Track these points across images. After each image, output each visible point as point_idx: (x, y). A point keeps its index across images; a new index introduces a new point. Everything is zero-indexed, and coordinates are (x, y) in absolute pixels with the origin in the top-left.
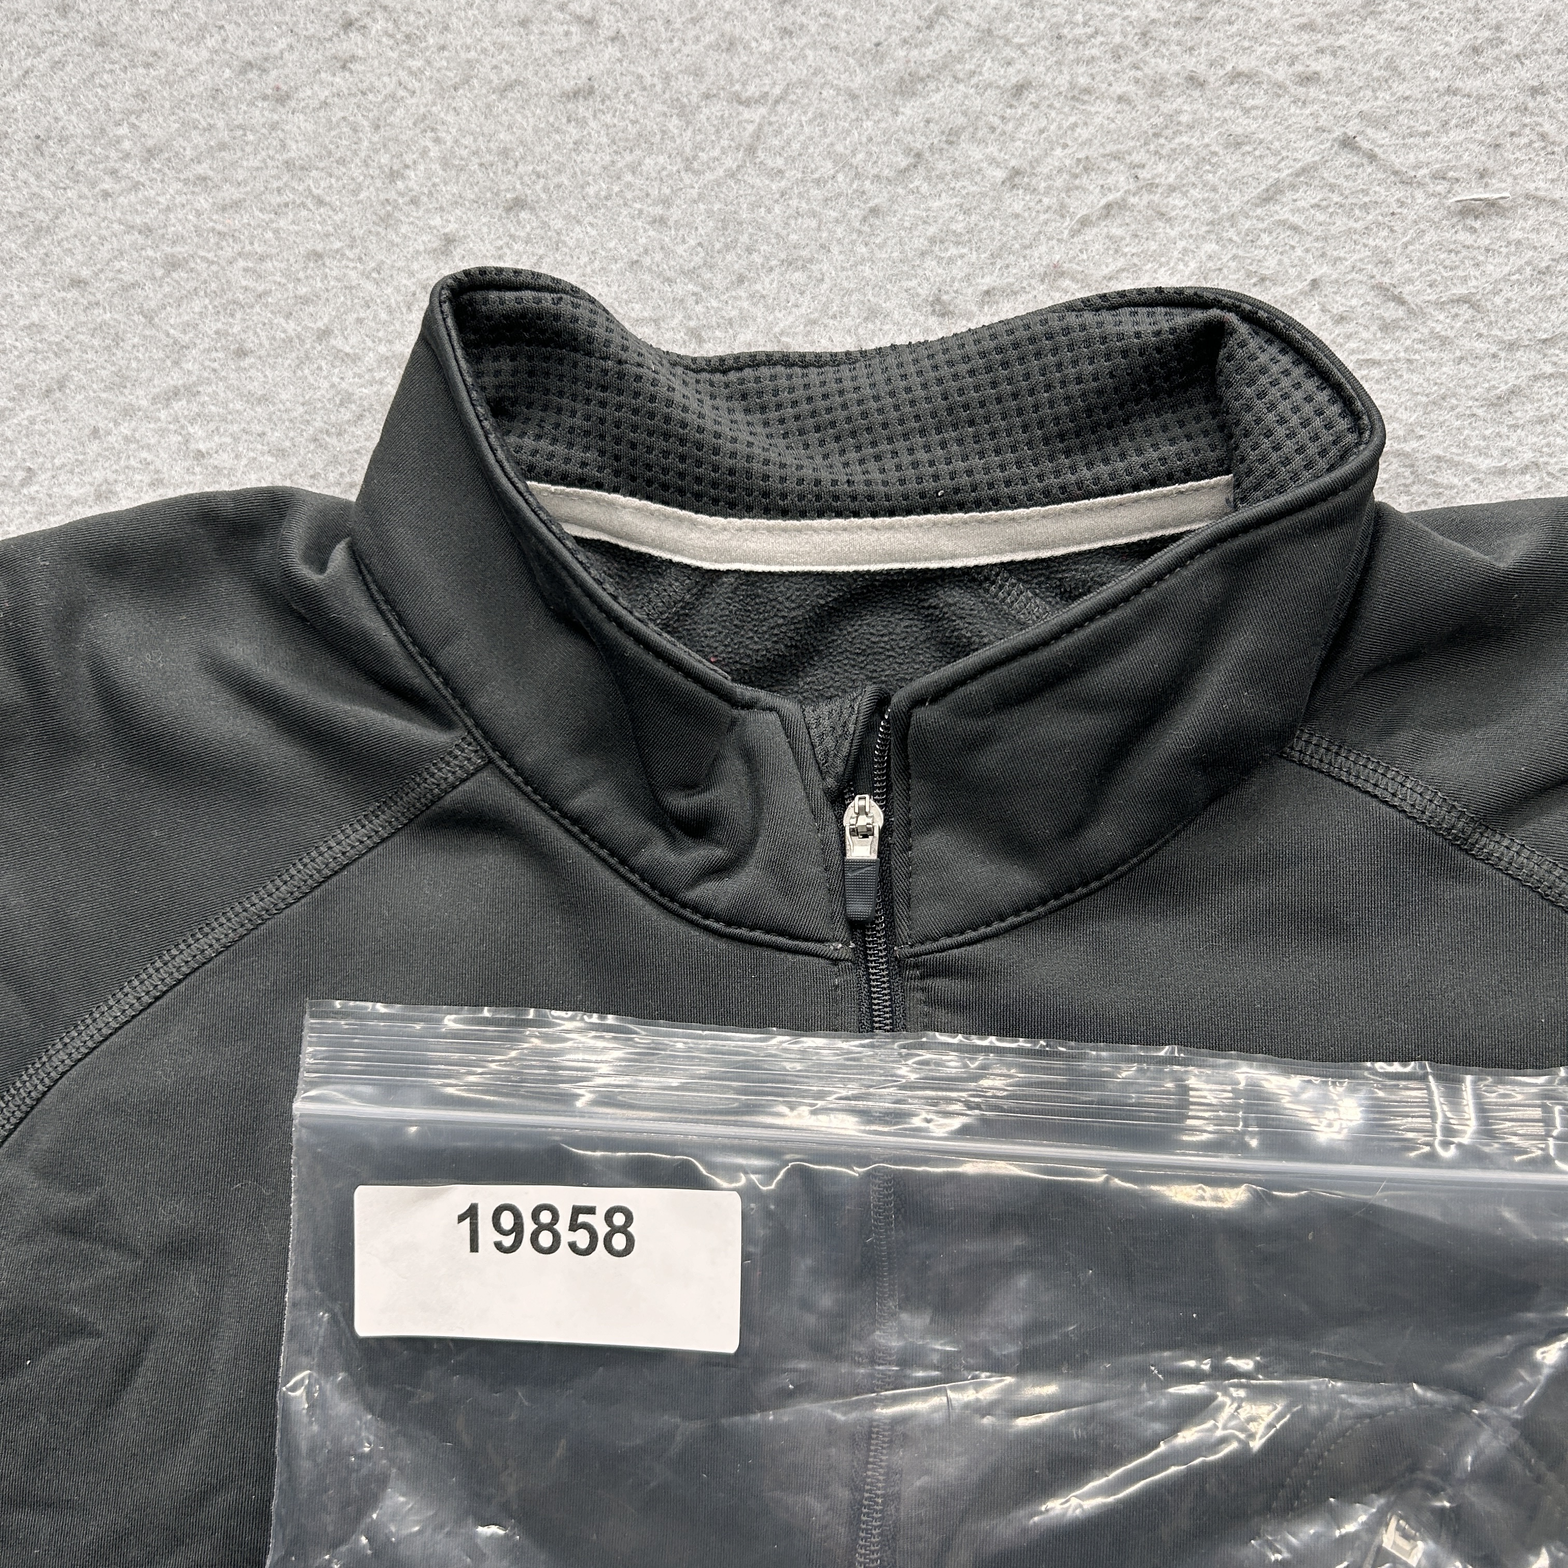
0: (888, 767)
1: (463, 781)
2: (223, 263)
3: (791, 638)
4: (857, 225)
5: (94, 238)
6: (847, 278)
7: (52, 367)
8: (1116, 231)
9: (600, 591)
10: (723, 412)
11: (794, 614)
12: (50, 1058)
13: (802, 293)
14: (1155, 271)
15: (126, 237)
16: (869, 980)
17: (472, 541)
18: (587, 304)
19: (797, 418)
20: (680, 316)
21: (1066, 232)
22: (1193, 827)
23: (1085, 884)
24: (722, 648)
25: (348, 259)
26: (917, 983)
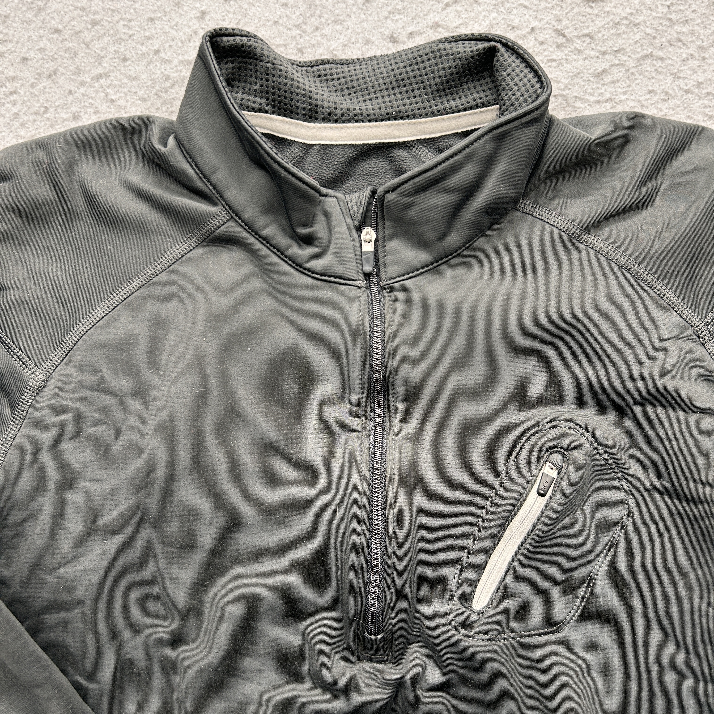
0: (377, 217)
1: (222, 225)
2: (115, 22)
3: (340, 169)
4: (361, 6)
5: (62, 12)
6: (358, 28)
7: (51, 66)
8: (459, 8)
9: (271, 152)
10: (312, 83)
11: (341, 160)
12: (78, 329)
13: (341, 34)
14: (474, 25)
15: (75, 12)
16: (371, 294)
17: (221, 134)
18: (260, 41)
19: (340, 84)
20: (294, 43)
21: (440, 9)
22: (484, 235)
23: (446, 257)
24: (315, 174)
25: (164, 21)
26: (388, 294)
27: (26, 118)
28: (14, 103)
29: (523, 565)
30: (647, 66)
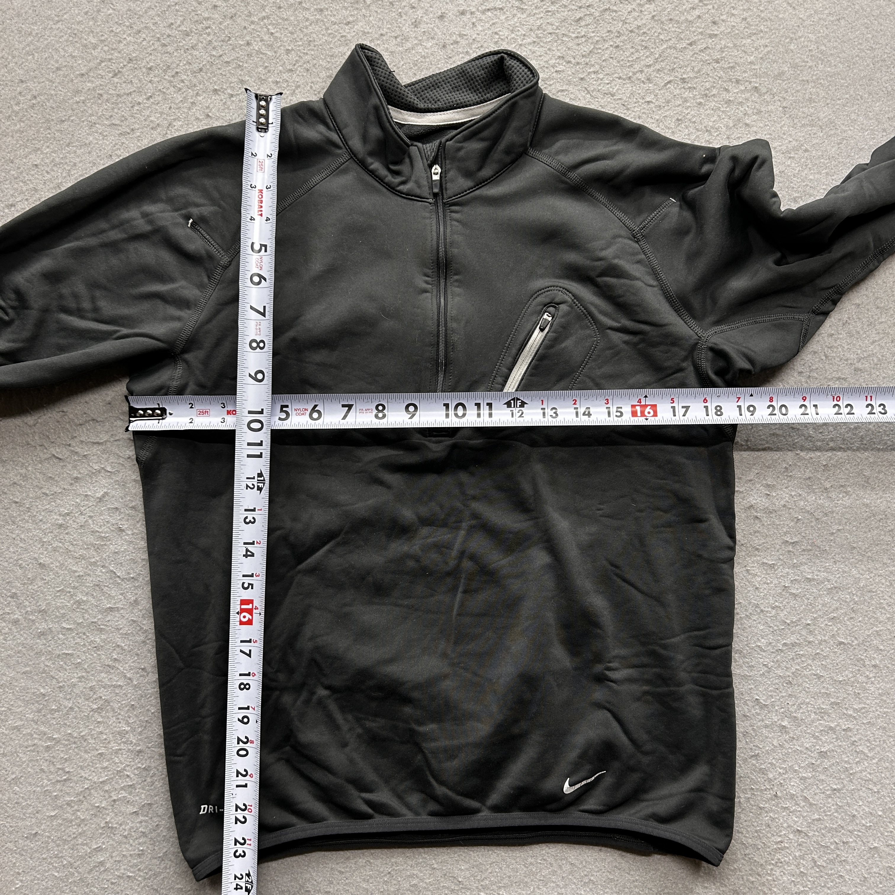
1: (346, 162)
16: (438, 207)
26: (448, 208)
27: (216, 44)
28: (209, 34)
29: (532, 375)
30: (607, 16)
